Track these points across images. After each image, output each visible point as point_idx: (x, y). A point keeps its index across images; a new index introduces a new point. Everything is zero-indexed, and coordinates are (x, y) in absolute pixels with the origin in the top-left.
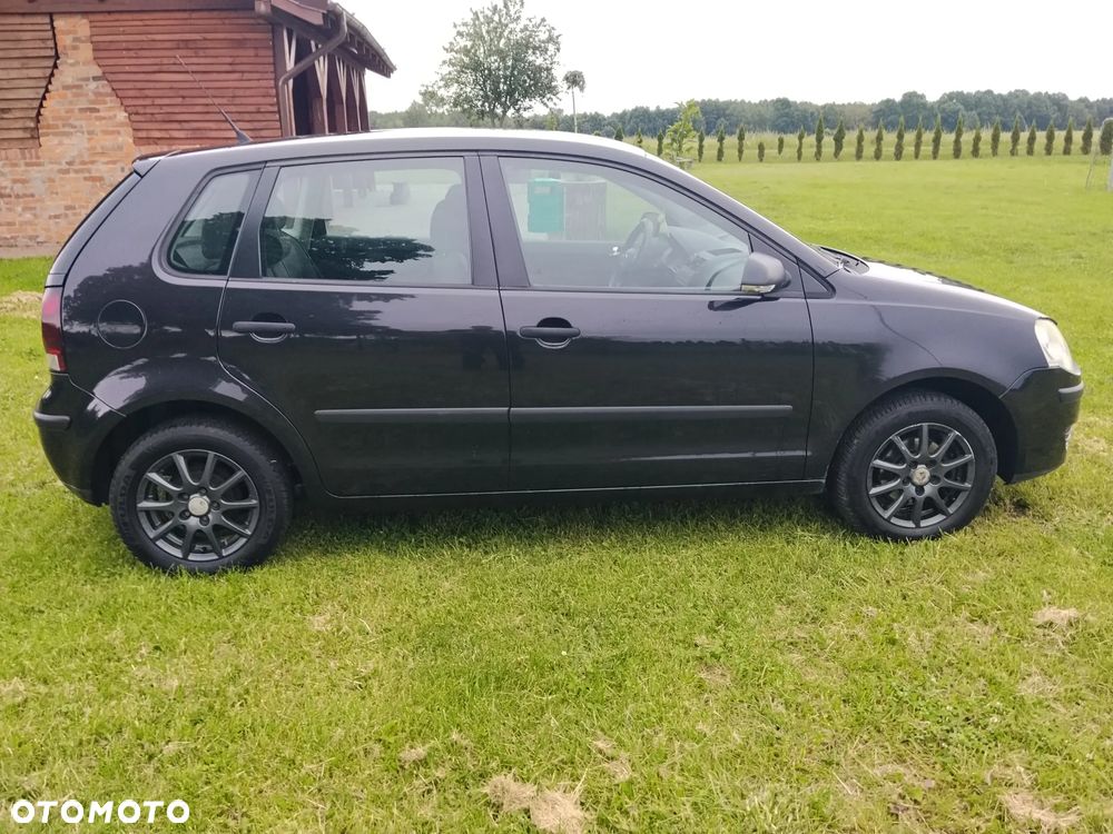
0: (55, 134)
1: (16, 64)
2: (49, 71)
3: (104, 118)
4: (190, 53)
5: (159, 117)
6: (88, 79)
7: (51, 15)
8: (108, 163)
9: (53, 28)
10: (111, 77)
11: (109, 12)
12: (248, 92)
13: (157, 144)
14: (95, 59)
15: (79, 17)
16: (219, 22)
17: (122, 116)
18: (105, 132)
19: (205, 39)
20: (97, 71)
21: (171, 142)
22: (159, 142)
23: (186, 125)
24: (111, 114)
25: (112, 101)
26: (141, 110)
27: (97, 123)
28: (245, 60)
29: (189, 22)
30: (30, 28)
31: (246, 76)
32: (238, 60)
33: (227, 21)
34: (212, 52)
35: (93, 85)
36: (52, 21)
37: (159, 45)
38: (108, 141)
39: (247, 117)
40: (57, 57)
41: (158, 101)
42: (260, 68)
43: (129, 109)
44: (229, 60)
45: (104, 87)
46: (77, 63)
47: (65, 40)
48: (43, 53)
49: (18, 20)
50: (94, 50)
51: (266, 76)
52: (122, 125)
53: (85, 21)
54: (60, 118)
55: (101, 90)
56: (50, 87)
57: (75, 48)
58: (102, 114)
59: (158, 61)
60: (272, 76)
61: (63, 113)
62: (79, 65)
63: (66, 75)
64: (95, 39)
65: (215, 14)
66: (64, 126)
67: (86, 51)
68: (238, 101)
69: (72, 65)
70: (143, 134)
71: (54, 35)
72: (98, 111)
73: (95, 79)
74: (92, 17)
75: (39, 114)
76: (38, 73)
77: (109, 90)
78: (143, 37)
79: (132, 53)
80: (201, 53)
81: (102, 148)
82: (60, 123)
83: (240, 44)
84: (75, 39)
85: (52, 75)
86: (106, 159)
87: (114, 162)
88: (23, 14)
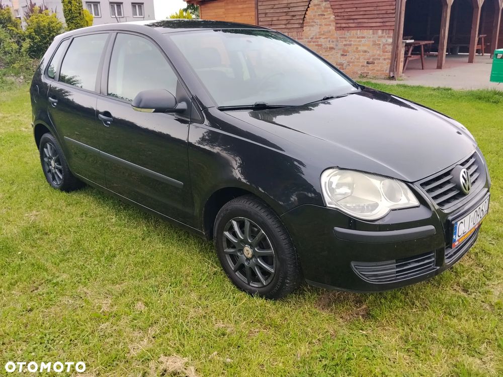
0: (309, 26)
3: (326, 19)
5: (346, 17)
6: (322, 2)
8: (324, 39)
12: (384, 4)
13: (343, 30)
17: (332, 17)
18: (326, 25)
21: (349, 29)
22: (344, 29)
23: (356, 21)
24: (329, 16)
25: (330, 10)
26: (339, 14)
27: (323, 21)
35: (324, 4)
38: (325, 29)
39: (381, 16)
41: (346, 10)
43: (335, 14)
45: (328, 4)
52: (332, 21)
54: (313, 19)
55: (327, 6)
56: (310, 5)
58: (326, 17)
61: (312, 17)
66: (312, 22)
68: (378, 8)
70: (339, 25)
72: (324, 15)
73: (325, 1)
75: (304, 17)
77: (330, 6)
81: (324, 32)
82: (311, 21)
86: (324, 37)
87: (327, 38)
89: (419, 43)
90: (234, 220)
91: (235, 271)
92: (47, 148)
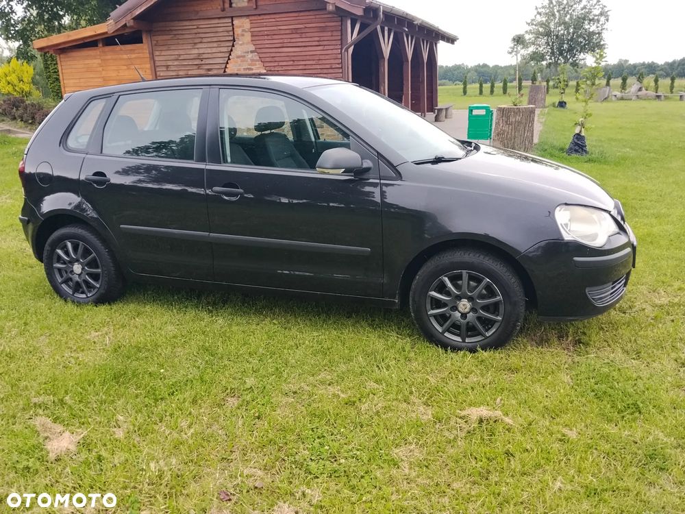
1: (215, 45)
2: (230, 48)
4: (298, 36)
5: (281, 72)
6: (248, 52)
7: (232, 17)
9: (233, 25)
10: (259, 51)
11: (259, 15)
12: (327, 57)
14: (252, 41)
15: (245, 18)
16: (314, 17)
17: (264, 72)
19: (306, 27)
20: (252, 48)
24: (258, 71)
25: (259, 64)
26: (273, 69)
28: (325, 39)
29: (298, 18)
30: (222, 25)
31: (326, 48)
32: (322, 39)
33: (317, 16)
34: (308, 35)
35: (250, 55)
36: (232, 21)
37: (282, 32)
39: (325, 71)
40: (234, 40)
41: (281, 64)
42: (334, 42)
43: (267, 68)
44: (317, 39)
45: (255, 56)
46: (243, 44)
47: (238, 31)
48: (227, 38)
49: (217, 21)
50: (252, 36)
51: (336, 47)
53: (248, 20)
55: (254, 58)
56: (230, 57)
57: (243, 35)
58: (254, 71)
59: (281, 41)
60: (340, 47)
62: (244, 45)
63: (238, 50)
64: (252, 30)
65: (311, 13)
67: (248, 37)
69: (241, 45)
71: (233, 29)
73: (252, 52)
74: (253, 18)
76: (225, 49)
77: (258, 58)
78: (275, 28)
79: (269, 37)
80: (304, 35)
83: (323, 29)
84: (243, 31)
85: (232, 50)
88: (219, 18)
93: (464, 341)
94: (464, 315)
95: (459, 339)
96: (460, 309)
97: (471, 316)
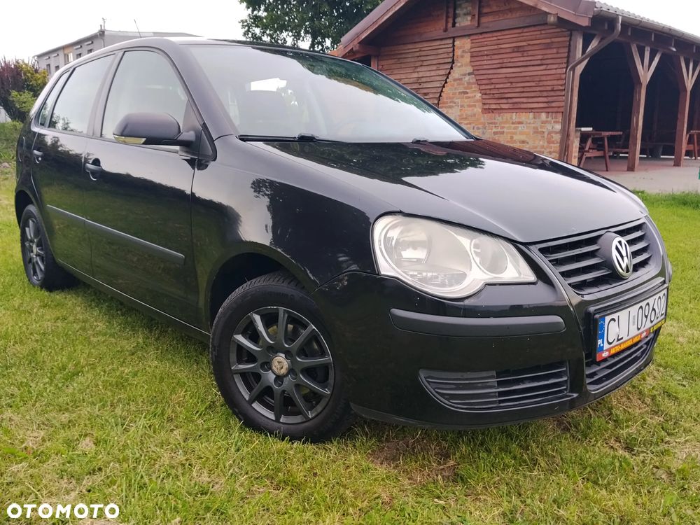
0: (445, 107)
1: (434, 68)
2: (448, 71)
3: (469, 98)
4: (519, 54)
5: (496, 96)
6: (465, 75)
7: (454, 38)
8: (467, 124)
9: (454, 46)
10: (476, 72)
11: (481, 34)
12: (549, 78)
13: (493, 112)
14: (471, 62)
15: (467, 37)
16: (539, 33)
17: (478, 95)
18: (469, 106)
19: (529, 45)
20: (470, 69)
21: (502, 111)
22: (495, 111)
23: (510, 101)
24: (473, 95)
25: (475, 87)
26: (488, 92)
27: (466, 100)
28: (549, 56)
29: (522, 35)
30: (443, 46)
31: (549, 67)
32: (546, 57)
33: (543, 32)
34: (530, 53)
35: (467, 78)
36: (454, 41)
37: (503, 51)
38: (469, 111)
39: (545, 94)
40: (453, 62)
41: (498, 86)
42: (559, 61)
43: (483, 91)
44: (540, 57)
45: (472, 79)
46: (462, 66)
47: (458, 52)
48: (447, 61)
49: (438, 43)
50: (471, 57)
51: (561, 66)
52: (477, 101)
53: (469, 40)
54: (450, 98)
55: (471, 81)
56: (448, 80)
57: (462, 57)
58: (469, 95)
59: (501, 61)
60: (565, 66)
61: (451, 95)
62: (463, 68)
63: (456, 73)
64: (473, 50)
65: (533, 29)
66: (451, 102)
67: (467, 58)
68: (541, 84)
69: (460, 67)
70: (487, 107)
71: (454, 50)
72: (468, 93)
73: (469, 74)
74: (473, 37)
75: (440, 96)
76: (443, 72)
77: (474, 80)
78: (496, 47)
79: (489, 58)
80: (525, 54)
81: (466, 115)
82: (449, 101)
83: (548, 46)
84: (463, 51)
85: (449, 73)
86: (466, 122)
87: (470, 124)
88: (441, 39)
89: (601, 134)
90: (256, 313)
91: (251, 401)
92: (29, 227)
93: (277, 420)
94: (279, 378)
95: (271, 416)
96: (274, 368)
97: (288, 381)
